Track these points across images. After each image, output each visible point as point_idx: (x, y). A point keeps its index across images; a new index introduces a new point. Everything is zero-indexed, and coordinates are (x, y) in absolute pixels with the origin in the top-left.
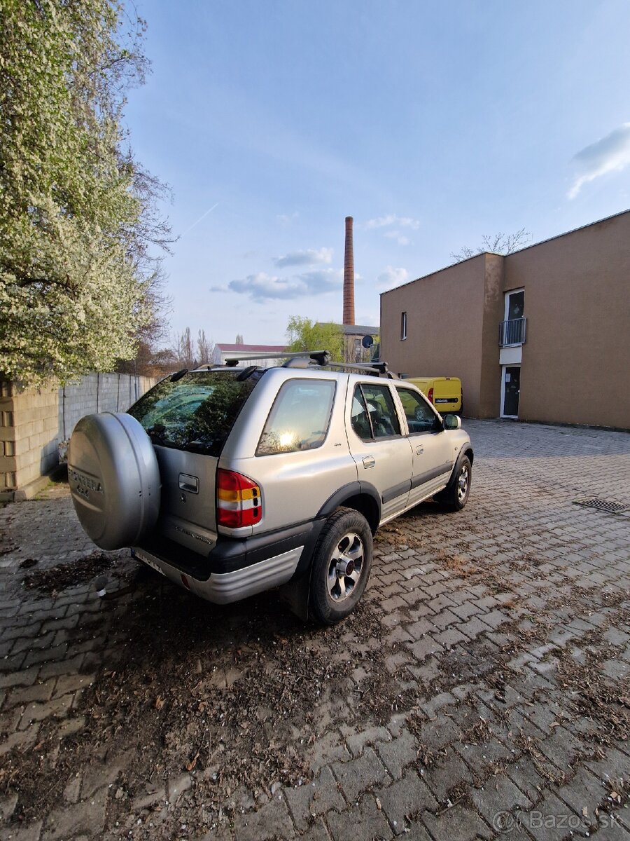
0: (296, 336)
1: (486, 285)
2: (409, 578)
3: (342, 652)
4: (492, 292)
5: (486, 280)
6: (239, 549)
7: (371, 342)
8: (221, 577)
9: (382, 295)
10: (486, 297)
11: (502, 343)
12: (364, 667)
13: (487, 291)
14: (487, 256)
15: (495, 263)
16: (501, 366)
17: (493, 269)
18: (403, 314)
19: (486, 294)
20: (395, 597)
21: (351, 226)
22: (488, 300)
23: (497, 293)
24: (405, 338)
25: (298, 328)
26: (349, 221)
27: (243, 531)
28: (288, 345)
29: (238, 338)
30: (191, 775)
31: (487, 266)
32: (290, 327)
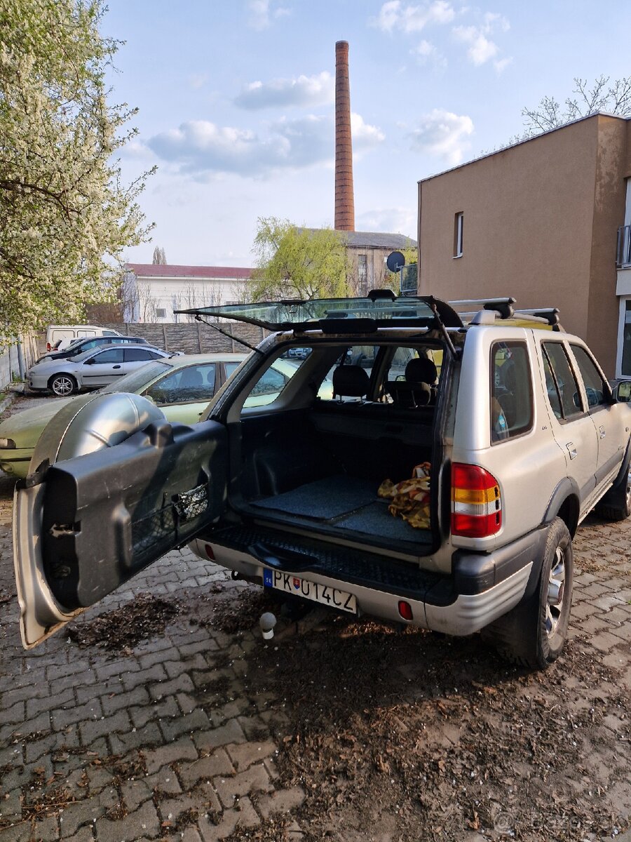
0: (269, 251)
1: (598, 167)
2: (608, 610)
3: (576, 700)
4: (607, 179)
5: (599, 160)
6: (486, 564)
7: (402, 262)
8: (472, 600)
9: (421, 184)
10: (598, 187)
11: (621, 261)
12: (614, 714)
13: (599, 177)
14: (601, 120)
15: (612, 130)
16: (619, 297)
17: (610, 141)
18: (457, 215)
19: (598, 183)
20: (603, 633)
21: (347, 59)
22: (600, 193)
23: (615, 180)
24: (460, 255)
25: (273, 238)
26: (341, 48)
27: (488, 540)
28: (255, 266)
29: (158, 255)
30: (481, 833)
31: (601, 134)
32: (261, 237)
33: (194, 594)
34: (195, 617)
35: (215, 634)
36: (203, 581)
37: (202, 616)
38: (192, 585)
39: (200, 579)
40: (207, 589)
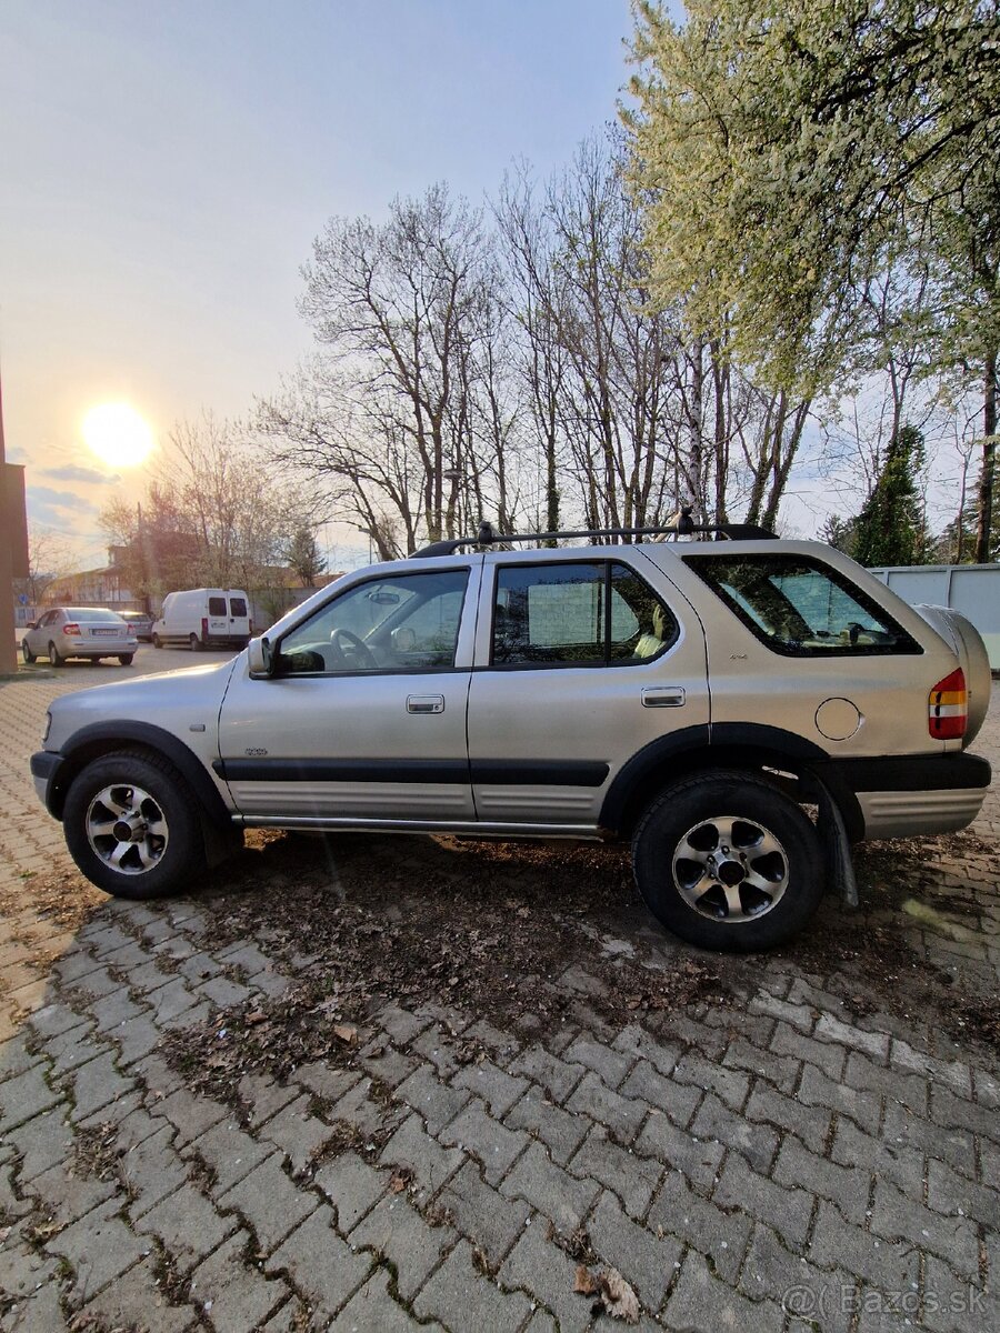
33: (914, 1029)
34: (937, 987)
35: (919, 948)
36: (875, 1043)
37: (926, 983)
38: (907, 1048)
39: (879, 1052)
40: (877, 1019)
